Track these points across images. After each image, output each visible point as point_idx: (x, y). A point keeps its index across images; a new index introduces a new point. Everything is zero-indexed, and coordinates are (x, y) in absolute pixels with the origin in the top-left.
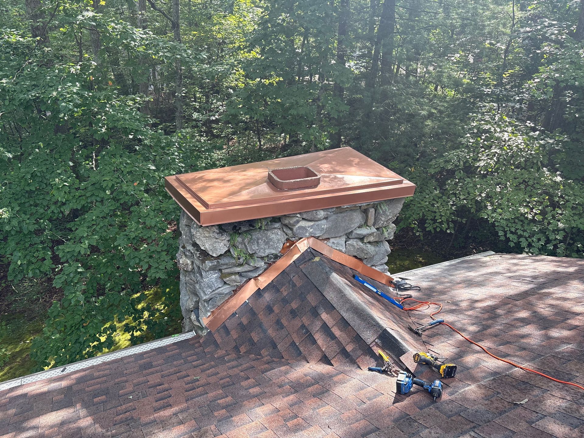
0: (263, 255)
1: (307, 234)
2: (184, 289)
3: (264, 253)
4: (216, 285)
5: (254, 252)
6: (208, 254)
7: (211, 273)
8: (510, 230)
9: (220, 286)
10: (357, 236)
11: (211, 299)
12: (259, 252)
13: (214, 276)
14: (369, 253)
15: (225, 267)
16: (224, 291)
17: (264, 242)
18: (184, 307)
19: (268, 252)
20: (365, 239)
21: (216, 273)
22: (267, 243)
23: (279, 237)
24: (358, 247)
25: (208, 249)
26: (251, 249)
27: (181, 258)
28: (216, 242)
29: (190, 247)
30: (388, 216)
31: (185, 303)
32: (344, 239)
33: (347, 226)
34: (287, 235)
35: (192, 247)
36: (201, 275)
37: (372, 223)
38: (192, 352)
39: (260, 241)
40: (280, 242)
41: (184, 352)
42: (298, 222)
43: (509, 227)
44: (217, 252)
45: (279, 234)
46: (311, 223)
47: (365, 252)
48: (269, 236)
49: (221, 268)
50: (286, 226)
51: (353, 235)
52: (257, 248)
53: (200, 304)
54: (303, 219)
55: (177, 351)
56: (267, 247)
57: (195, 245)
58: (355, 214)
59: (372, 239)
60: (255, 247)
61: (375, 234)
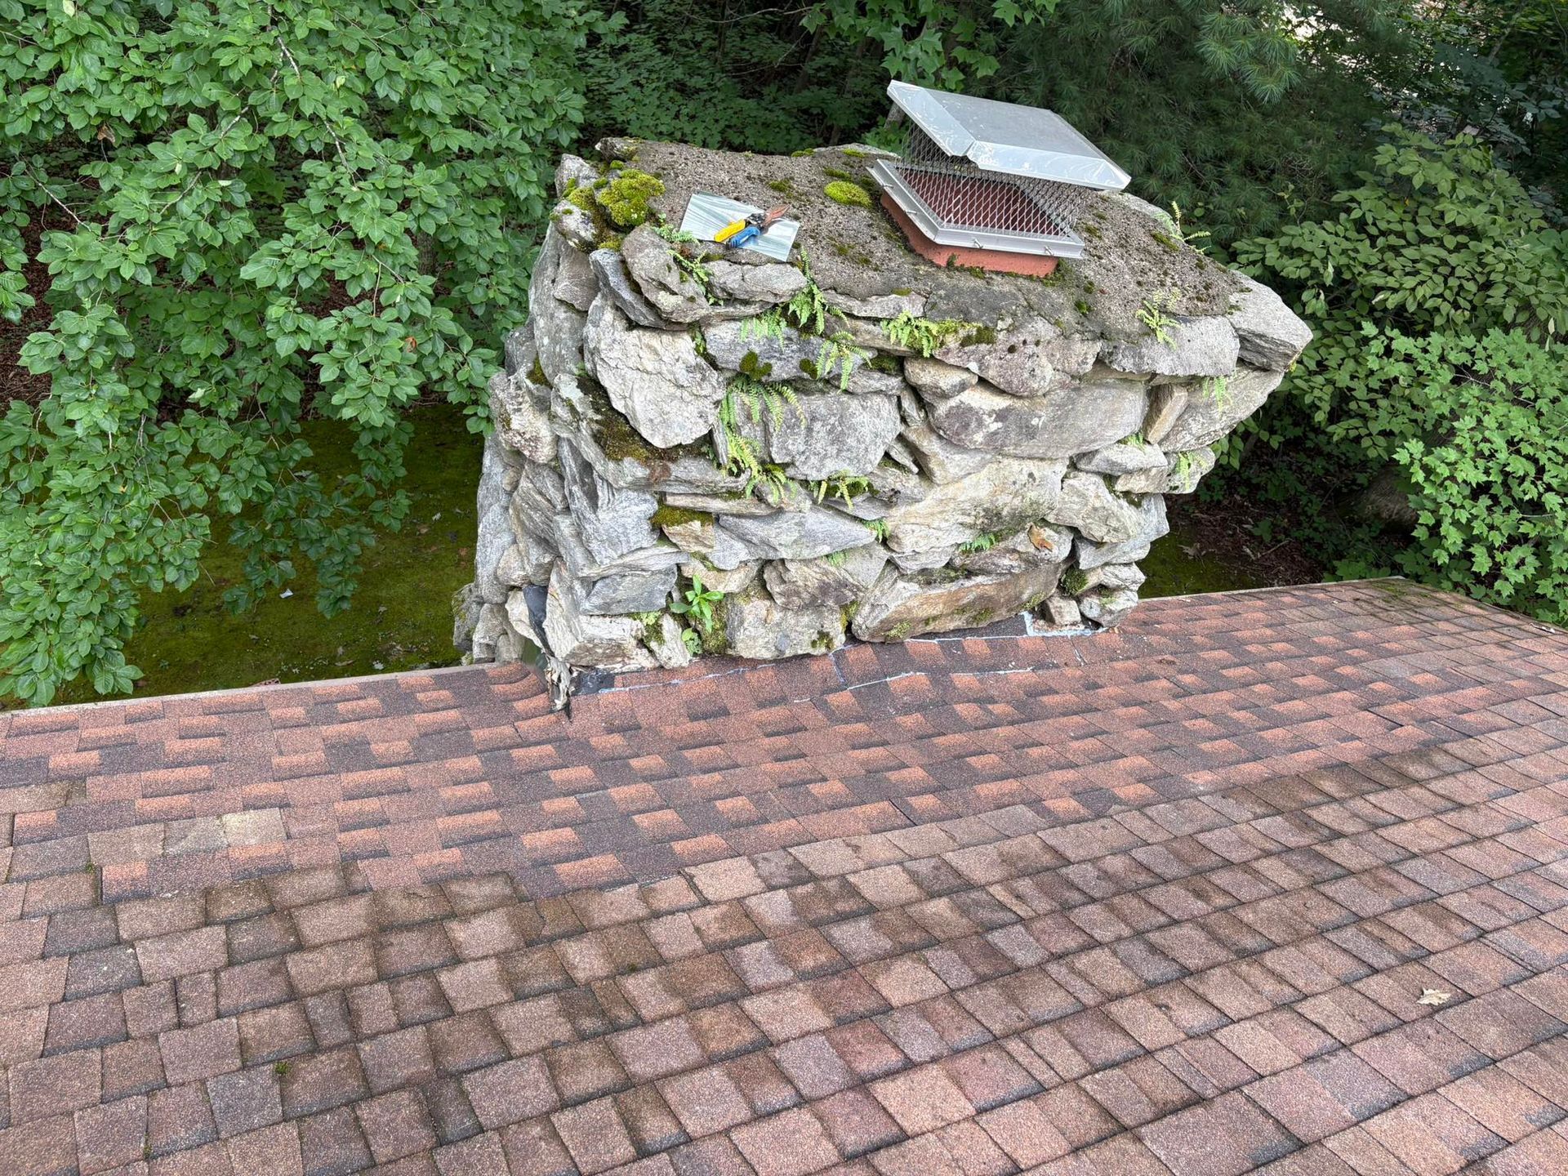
0: (814, 476)
1: (979, 437)
2: (496, 508)
3: (819, 471)
4: (633, 539)
5: (787, 459)
6: (635, 432)
7: (627, 498)
8: (1453, 516)
9: (645, 545)
10: (1104, 467)
11: (603, 578)
12: (804, 463)
13: (636, 509)
14: (1126, 528)
15: (682, 489)
16: (651, 562)
17: (830, 432)
18: (490, 568)
19: (832, 467)
20: (1120, 481)
21: (645, 501)
22: (837, 439)
23: (880, 425)
24: (1098, 504)
25: (641, 416)
26: (783, 447)
27: (519, 410)
28: (672, 397)
29: (569, 389)
30: (1212, 421)
31: (494, 557)
32: (1061, 468)
33: (1094, 432)
34: (904, 420)
35: (581, 394)
36: (593, 497)
37: (1162, 434)
38: (508, 730)
39: (817, 426)
40: (879, 441)
41: (480, 725)
42: (963, 387)
43: (1454, 506)
44: (671, 436)
45: (884, 413)
46: (1001, 403)
47: (1114, 523)
48: (852, 415)
49: (668, 489)
50: (915, 391)
51: (1097, 462)
52: (802, 448)
53: (554, 578)
54: (983, 382)
55: (453, 714)
56: (833, 450)
57: (591, 385)
58: (1130, 395)
59: (1138, 484)
60: (796, 444)
61: (1154, 471)
